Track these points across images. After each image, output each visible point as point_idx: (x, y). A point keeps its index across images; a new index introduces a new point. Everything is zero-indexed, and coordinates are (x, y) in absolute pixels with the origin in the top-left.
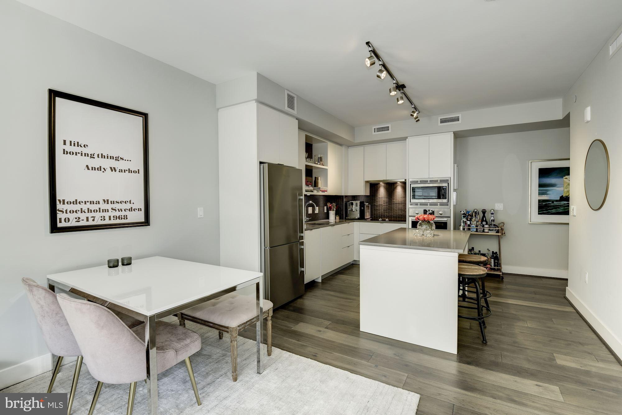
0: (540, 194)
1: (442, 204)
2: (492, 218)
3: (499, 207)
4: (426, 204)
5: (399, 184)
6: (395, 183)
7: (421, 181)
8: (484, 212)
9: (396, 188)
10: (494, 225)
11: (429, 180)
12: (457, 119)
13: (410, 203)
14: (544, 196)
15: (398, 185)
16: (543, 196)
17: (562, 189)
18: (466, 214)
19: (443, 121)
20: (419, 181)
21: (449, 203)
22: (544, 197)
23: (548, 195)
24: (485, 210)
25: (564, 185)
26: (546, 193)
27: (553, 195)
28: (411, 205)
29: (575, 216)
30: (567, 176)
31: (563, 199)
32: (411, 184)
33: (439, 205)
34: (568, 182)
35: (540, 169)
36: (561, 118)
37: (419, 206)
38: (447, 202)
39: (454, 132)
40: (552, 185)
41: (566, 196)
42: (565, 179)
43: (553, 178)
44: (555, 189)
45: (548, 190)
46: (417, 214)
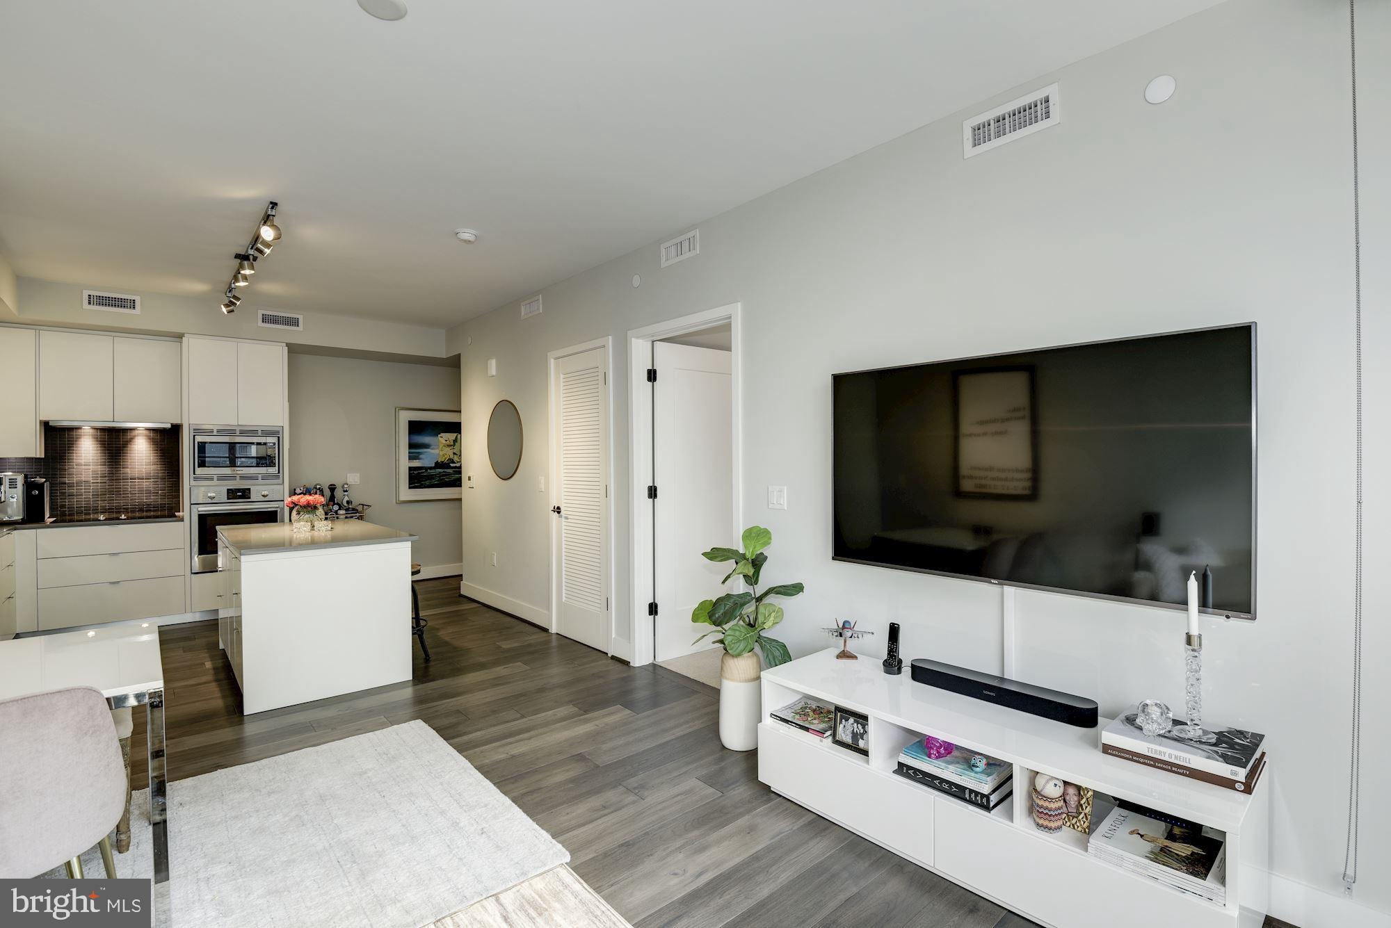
0: (410, 458)
1: (265, 477)
2: (346, 499)
3: (353, 479)
4: (233, 478)
5: (140, 432)
7: (218, 431)
8: (332, 488)
9: (130, 443)
10: (353, 509)
11: (238, 429)
12: (294, 322)
13: (192, 475)
15: (138, 436)
16: (415, 461)
17: (436, 451)
19: (265, 319)
20: (215, 431)
21: (281, 474)
22: (416, 464)
23: (421, 461)
24: (334, 485)
25: (438, 446)
26: (418, 456)
27: (427, 459)
28: (196, 479)
29: (472, 487)
30: (442, 434)
31: (439, 465)
32: (194, 436)
33: (260, 479)
34: (445, 442)
35: (410, 422)
36: (444, 356)
37: (215, 482)
38: (277, 472)
39: (288, 345)
40: (426, 446)
41: (442, 462)
42: (440, 438)
43: (427, 436)
44: (429, 452)
45: (420, 453)
46: (212, 498)
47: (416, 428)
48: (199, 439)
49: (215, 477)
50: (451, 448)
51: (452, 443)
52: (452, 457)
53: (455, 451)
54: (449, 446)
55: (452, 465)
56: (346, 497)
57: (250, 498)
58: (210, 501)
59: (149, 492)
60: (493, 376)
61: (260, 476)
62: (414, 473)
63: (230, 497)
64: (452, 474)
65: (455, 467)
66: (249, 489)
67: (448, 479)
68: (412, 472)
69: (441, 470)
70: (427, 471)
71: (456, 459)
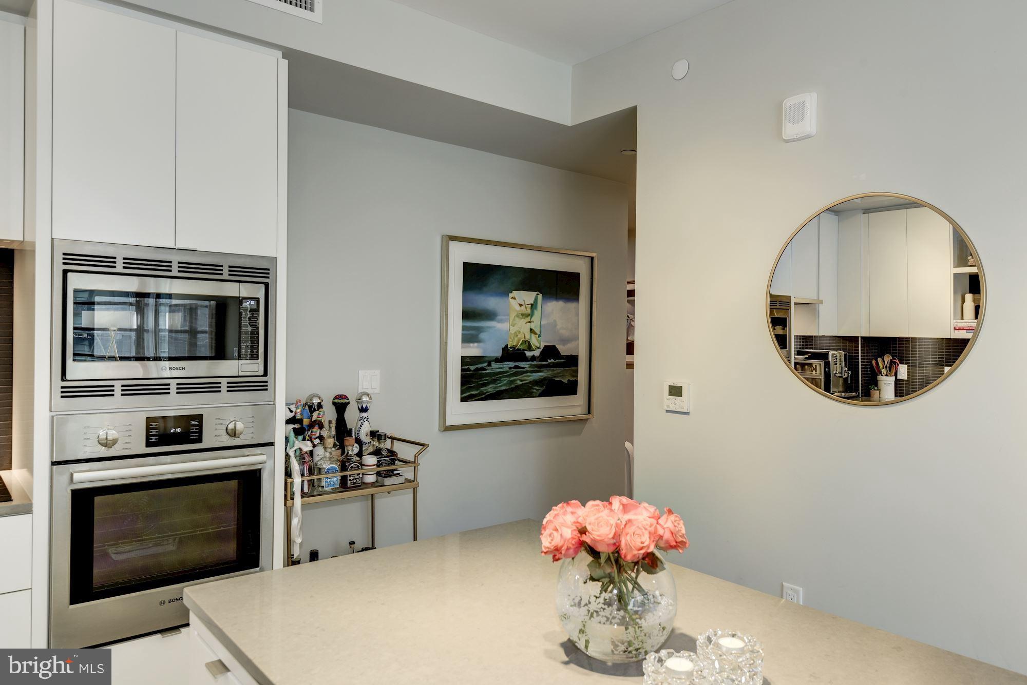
2: (365, 427)
3: (368, 382)
7: (129, 262)
8: (341, 406)
13: (58, 383)
14: (473, 347)
16: (472, 345)
17: (504, 326)
18: (300, 421)
21: (269, 378)
22: (474, 350)
23: (481, 344)
24: (341, 397)
25: (508, 315)
26: (476, 336)
27: (490, 342)
29: (687, 413)
30: (515, 293)
31: (511, 354)
32: (65, 272)
33: (224, 388)
34: (518, 308)
35: (467, 266)
36: (569, 123)
37: (118, 400)
38: (261, 372)
39: (288, 53)
40: (489, 315)
41: (513, 347)
42: (512, 301)
43: (492, 295)
44: (494, 327)
45: (479, 330)
46: (106, 444)
47: (476, 276)
48: (77, 282)
49: (118, 386)
50: (528, 319)
51: (529, 311)
52: (528, 337)
53: (533, 326)
54: (524, 315)
55: (528, 354)
56: (366, 424)
57: (199, 440)
58: (103, 452)
60: (808, 137)
61: (224, 381)
62: (469, 370)
63: (154, 439)
64: (527, 372)
65: (533, 358)
66: (199, 417)
67: (522, 381)
68: (466, 367)
69: (512, 364)
70: (489, 365)
71: (534, 341)
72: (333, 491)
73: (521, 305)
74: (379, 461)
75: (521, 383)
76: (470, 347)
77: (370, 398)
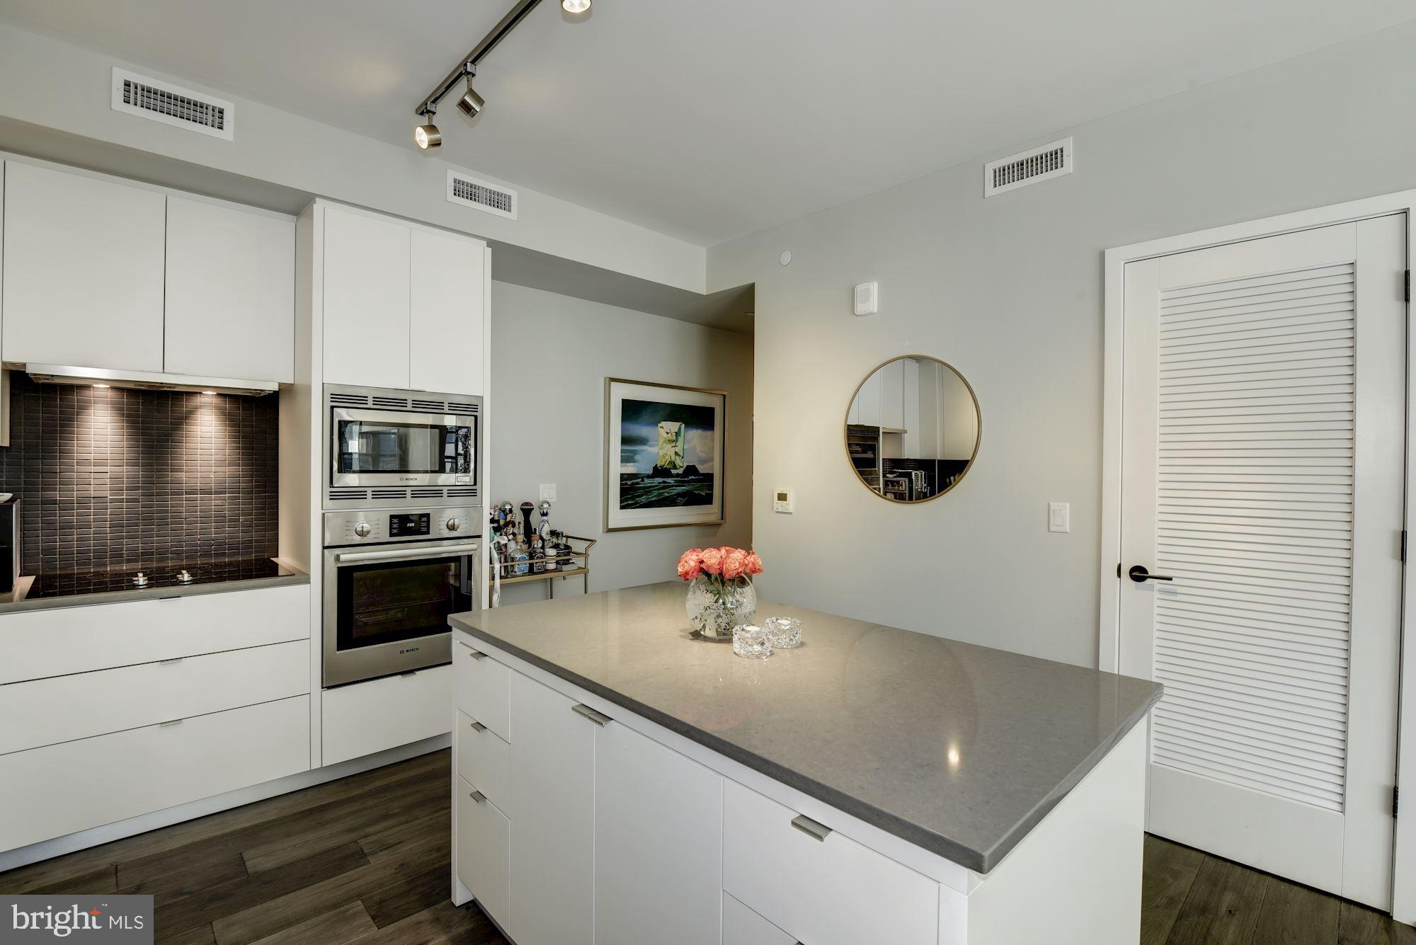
0: (625, 459)
1: (454, 492)
2: (549, 526)
3: (544, 493)
4: (398, 494)
5: (209, 397)
6: (181, 393)
7: (377, 400)
8: (527, 511)
9: (187, 418)
11: (410, 398)
12: (499, 201)
13: (328, 489)
14: (630, 466)
15: (201, 407)
16: (629, 464)
17: (655, 449)
18: (498, 522)
19: (458, 190)
20: (370, 401)
21: (478, 486)
22: (630, 469)
23: (636, 464)
24: (527, 504)
25: (658, 441)
26: (632, 457)
27: (643, 462)
28: (334, 496)
29: (791, 514)
30: (663, 424)
31: (659, 472)
32: (332, 407)
33: (445, 494)
34: (665, 435)
35: (624, 401)
36: (704, 292)
37: (369, 501)
38: (472, 483)
39: (491, 243)
40: (642, 441)
41: (662, 466)
42: (660, 430)
43: (644, 425)
44: (646, 450)
45: (635, 452)
46: (362, 534)
47: (632, 410)
48: (341, 415)
49: (369, 491)
50: (674, 444)
51: (674, 438)
52: (673, 458)
53: (677, 449)
54: (670, 441)
55: (674, 472)
56: (546, 525)
57: (428, 532)
58: (358, 539)
59: (220, 518)
60: (871, 314)
61: (445, 489)
62: (626, 484)
63: (395, 531)
64: (673, 486)
65: (678, 475)
66: (428, 515)
67: (668, 493)
68: (624, 482)
69: (660, 480)
70: (643, 480)
71: (678, 462)
72: (524, 575)
73: (668, 433)
74: (558, 553)
75: (668, 495)
76: (627, 466)
77: (550, 505)
